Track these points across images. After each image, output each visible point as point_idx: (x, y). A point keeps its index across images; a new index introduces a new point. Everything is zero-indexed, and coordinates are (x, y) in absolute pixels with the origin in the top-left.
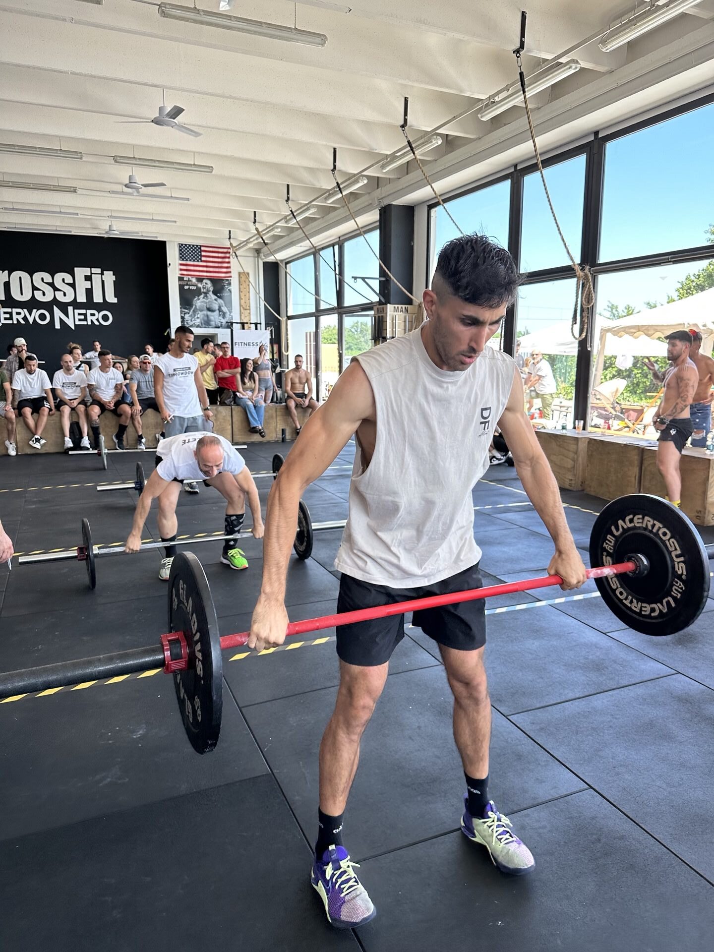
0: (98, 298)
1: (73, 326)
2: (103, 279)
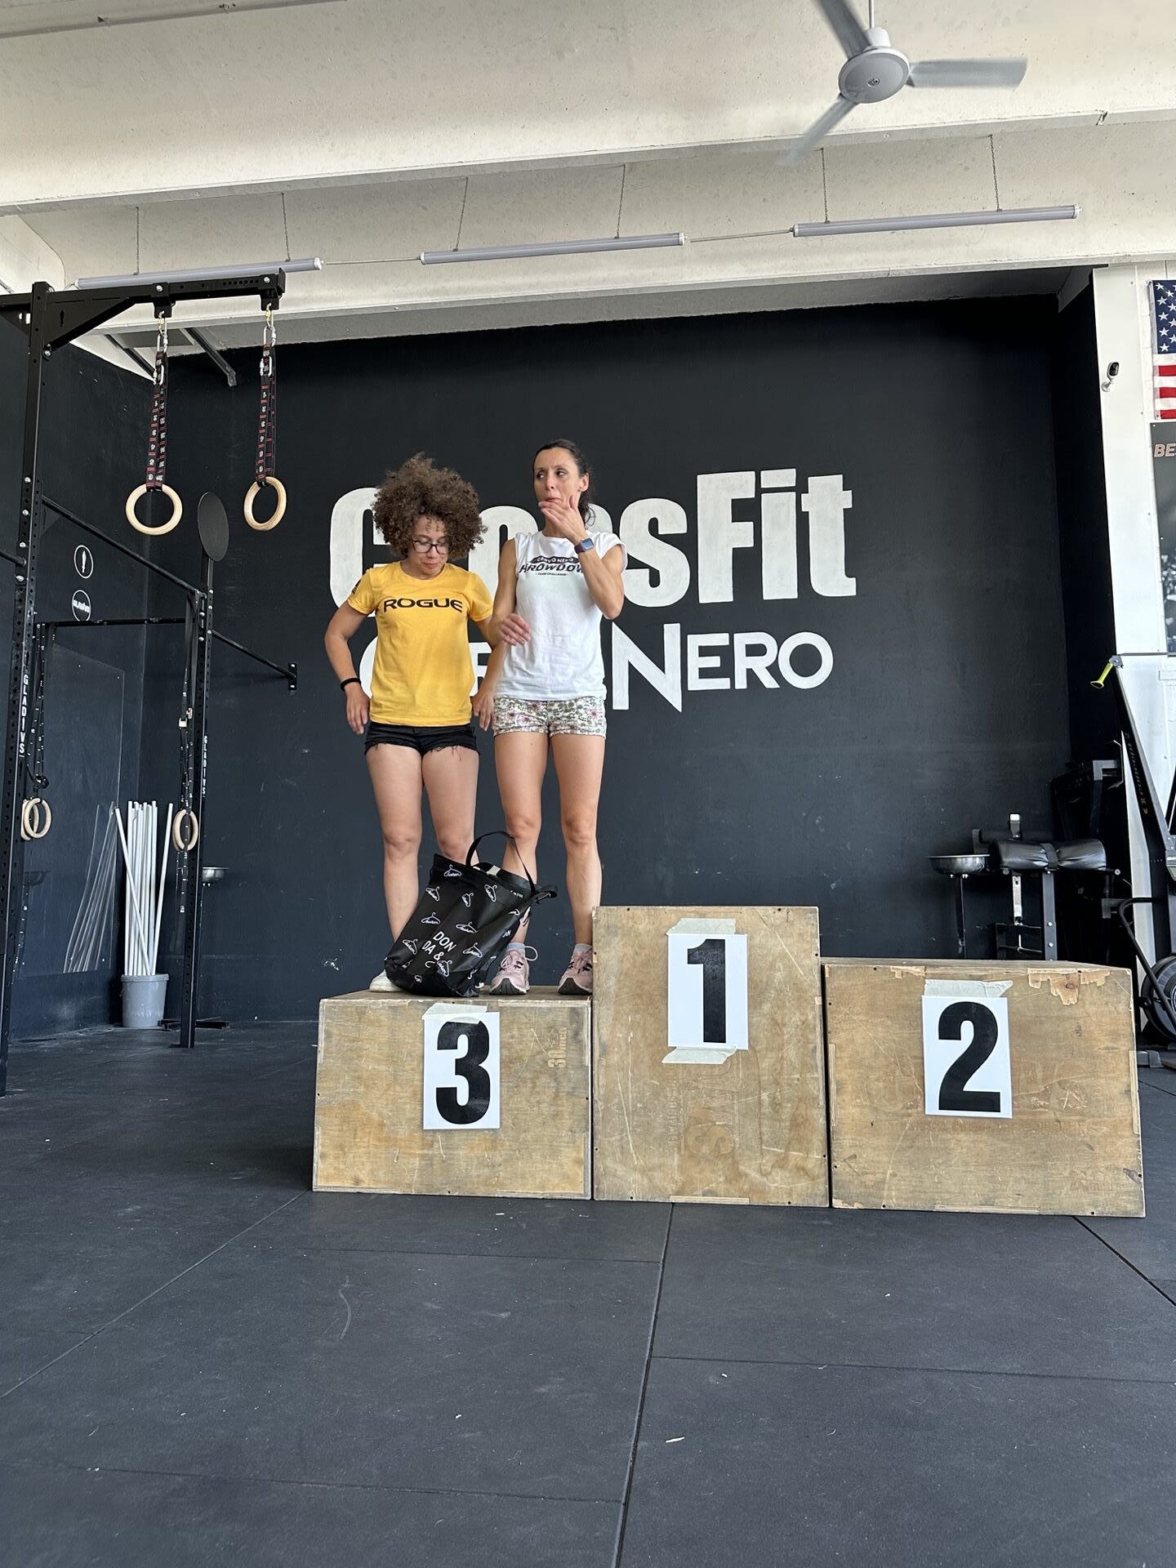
0: (779, 584)
1: (676, 702)
2: (804, 509)
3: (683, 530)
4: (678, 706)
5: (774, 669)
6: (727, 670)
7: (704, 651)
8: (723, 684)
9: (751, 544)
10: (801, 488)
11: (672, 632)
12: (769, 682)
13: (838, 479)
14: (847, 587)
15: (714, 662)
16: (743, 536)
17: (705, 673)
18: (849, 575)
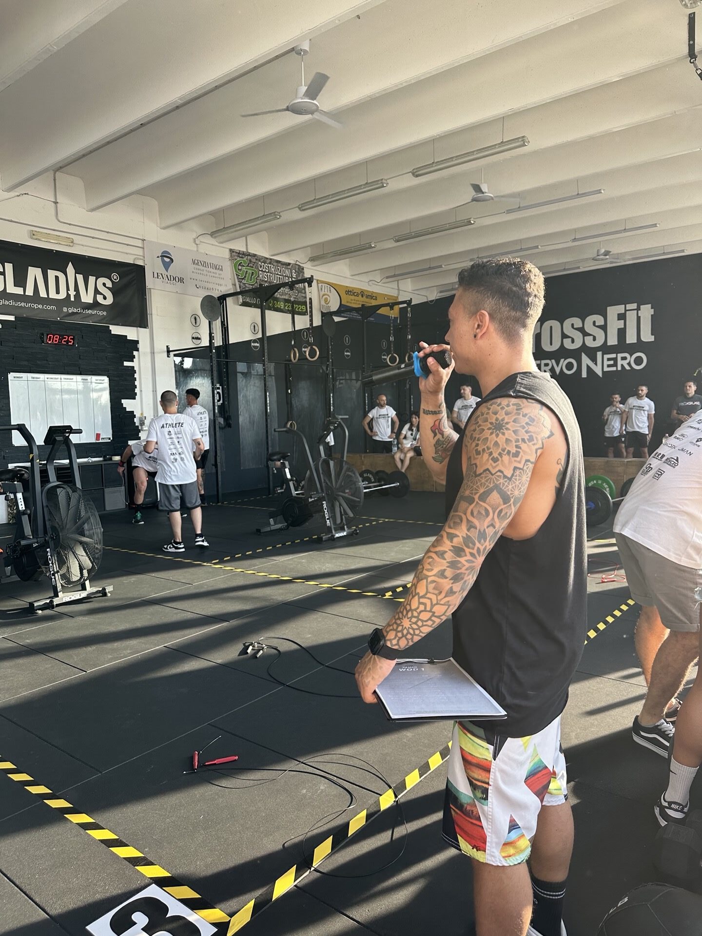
0: (631, 338)
1: (600, 374)
2: (639, 315)
3: (603, 323)
4: (601, 376)
5: (629, 364)
6: (615, 365)
7: (609, 359)
8: (614, 369)
9: (623, 327)
10: (638, 309)
11: (599, 354)
12: (628, 368)
13: (650, 306)
14: (652, 339)
15: (612, 362)
16: (621, 324)
17: (609, 366)
18: (652, 335)
